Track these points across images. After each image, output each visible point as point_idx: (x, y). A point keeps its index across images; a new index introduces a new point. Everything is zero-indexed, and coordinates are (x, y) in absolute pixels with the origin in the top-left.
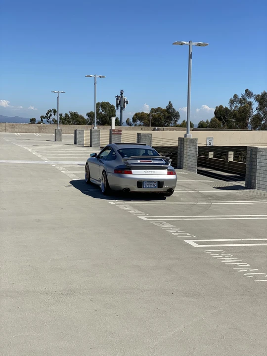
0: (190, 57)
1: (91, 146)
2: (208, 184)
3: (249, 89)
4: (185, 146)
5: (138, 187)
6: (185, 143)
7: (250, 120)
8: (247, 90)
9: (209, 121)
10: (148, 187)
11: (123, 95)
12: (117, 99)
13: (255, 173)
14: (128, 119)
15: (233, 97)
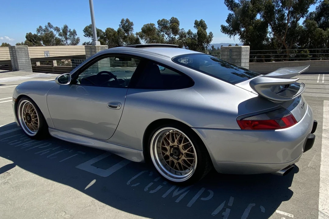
8: (49, 23)
15: (39, 28)
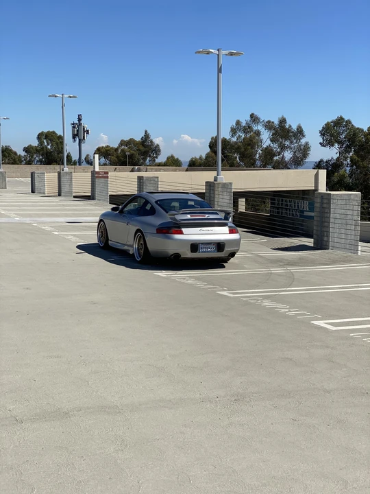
0: (220, 71)
1: (60, 195)
2: (261, 243)
3: (255, 114)
4: (216, 192)
5: (192, 252)
6: (216, 189)
7: (258, 156)
8: (253, 114)
9: (204, 157)
10: (205, 252)
11: (82, 122)
12: (74, 127)
13: (329, 227)
14: (88, 155)
15: (234, 125)
